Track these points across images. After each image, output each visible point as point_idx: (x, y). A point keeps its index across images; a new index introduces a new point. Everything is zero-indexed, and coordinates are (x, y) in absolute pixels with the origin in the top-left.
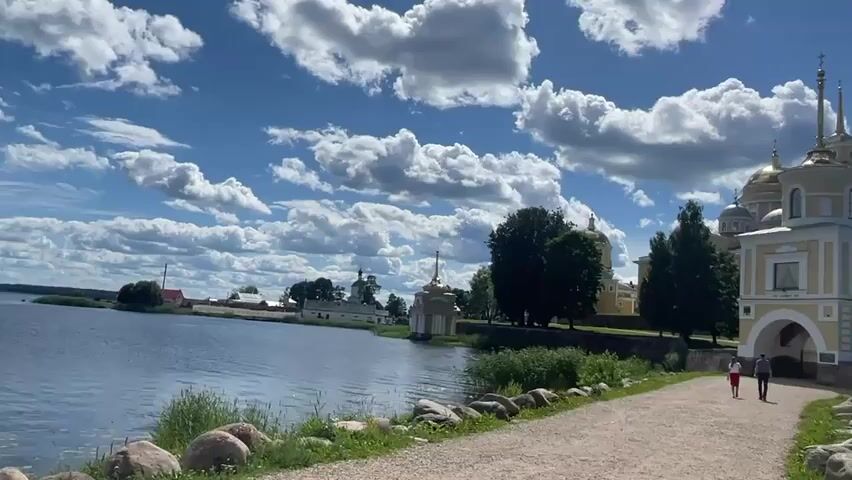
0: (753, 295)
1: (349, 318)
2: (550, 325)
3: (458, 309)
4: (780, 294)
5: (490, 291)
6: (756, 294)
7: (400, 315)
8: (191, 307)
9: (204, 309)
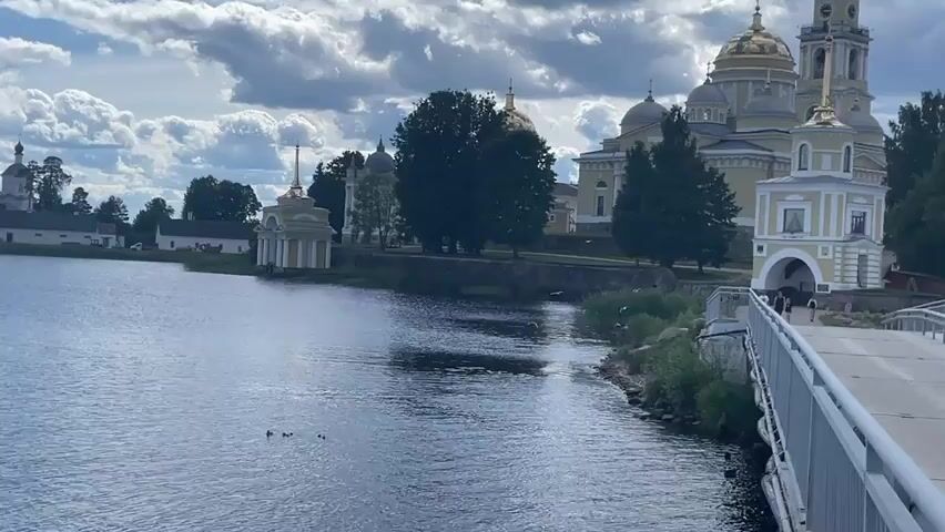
0: (766, 236)
4: (788, 235)
6: (769, 234)
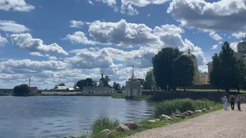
1: (100, 92)
2: (177, 90)
3: (142, 86)
5: (153, 78)
7: (119, 90)
8: (41, 93)
9: (46, 93)
